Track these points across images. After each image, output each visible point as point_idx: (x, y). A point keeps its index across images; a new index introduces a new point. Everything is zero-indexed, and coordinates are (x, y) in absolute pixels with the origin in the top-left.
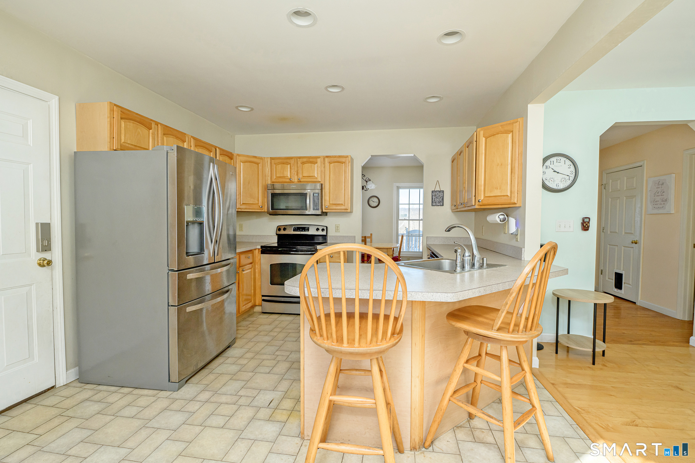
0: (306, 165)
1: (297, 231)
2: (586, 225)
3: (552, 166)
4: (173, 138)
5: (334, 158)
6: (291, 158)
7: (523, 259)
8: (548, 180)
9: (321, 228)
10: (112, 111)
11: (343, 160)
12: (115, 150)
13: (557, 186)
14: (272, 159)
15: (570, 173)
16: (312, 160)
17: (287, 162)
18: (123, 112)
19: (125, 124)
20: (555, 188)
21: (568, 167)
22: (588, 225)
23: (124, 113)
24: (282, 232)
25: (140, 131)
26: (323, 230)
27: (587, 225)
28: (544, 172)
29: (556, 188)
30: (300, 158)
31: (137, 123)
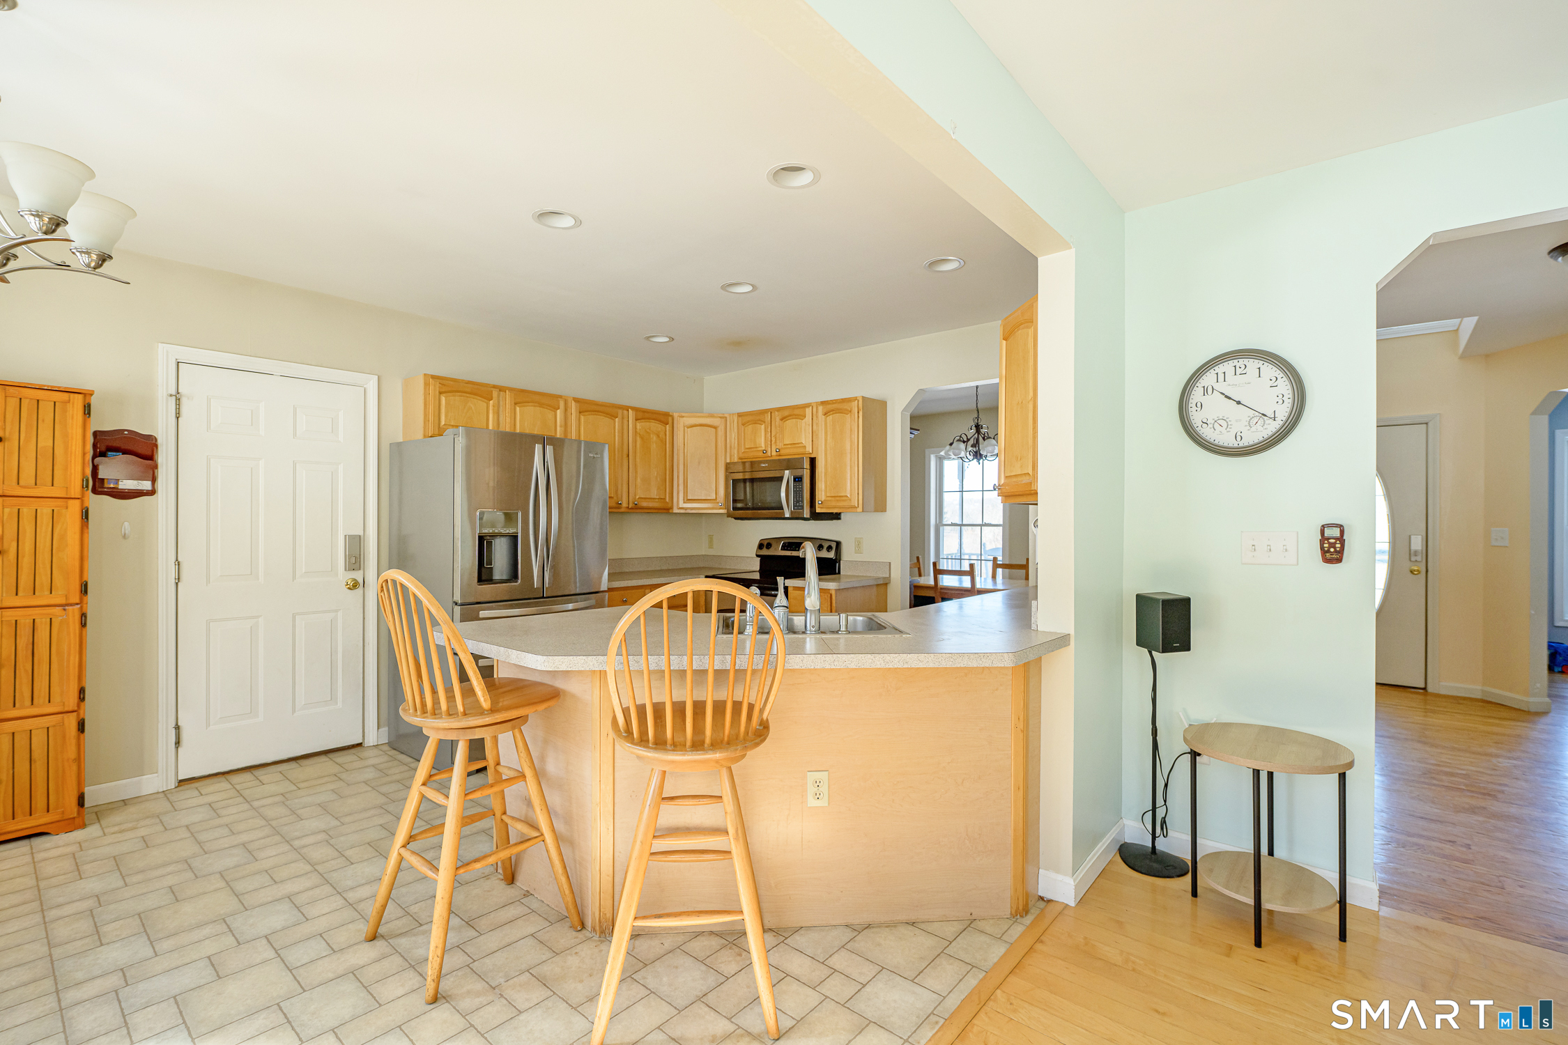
0: (789, 423)
1: (787, 550)
2: (1329, 548)
3: (1220, 386)
4: (535, 406)
5: (834, 403)
6: (763, 412)
7: (1034, 627)
8: (1211, 426)
9: (826, 545)
10: (426, 385)
11: (846, 406)
12: (431, 437)
13: (1239, 438)
14: (740, 415)
15: (1277, 399)
16: (794, 413)
17: (760, 420)
18: (443, 385)
19: (446, 400)
20: (1231, 445)
21: (1271, 383)
22: (1338, 546)
23: (445, 385)
24: (765, 552)
25: (472, 405)
26: (829, 548)
27: (1335, 548)
28: (1199, 405)
29: (1236, 445)
30: (779, 409)
31: (468, 395)
